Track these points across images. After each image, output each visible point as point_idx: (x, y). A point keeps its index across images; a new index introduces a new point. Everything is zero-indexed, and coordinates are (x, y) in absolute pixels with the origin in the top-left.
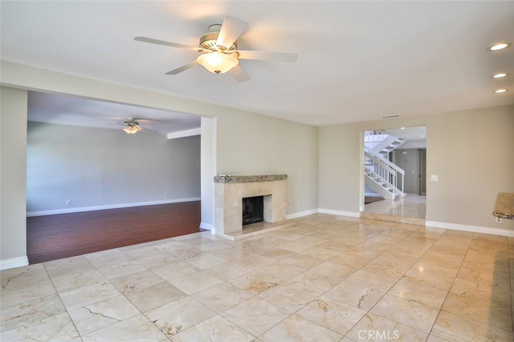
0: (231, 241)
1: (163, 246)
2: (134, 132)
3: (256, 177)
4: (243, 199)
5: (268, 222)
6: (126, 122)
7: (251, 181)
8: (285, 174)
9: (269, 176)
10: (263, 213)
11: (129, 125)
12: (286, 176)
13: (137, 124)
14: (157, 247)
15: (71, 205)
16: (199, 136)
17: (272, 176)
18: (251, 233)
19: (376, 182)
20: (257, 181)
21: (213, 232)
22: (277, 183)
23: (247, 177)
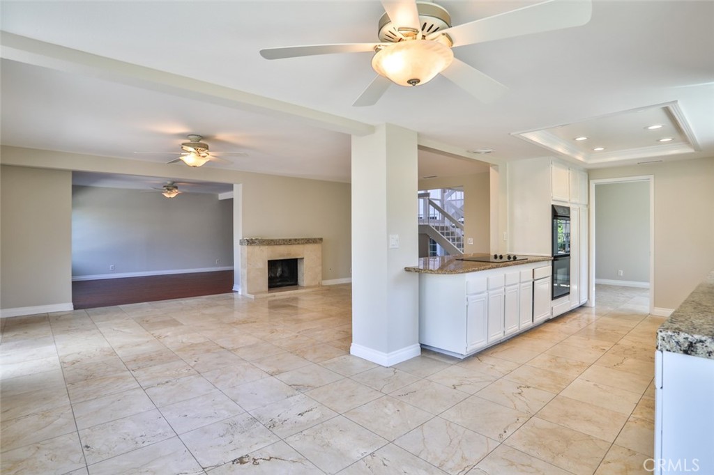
0: (251, 299)
1: (187, 301)
2: (173, 196)
3: (284, 240)
4: (269, 261)
5: (305, 285)
6: (165, 187)
7: (277, 245)
8: (320, 237)
9: (299, 240)
10: (297, 277)
11: (168, 190)
12: (321, 239)
13: (176, 188)
14: (182, 302)
15: (114, 271)
16: (232, 200)
17: (303, 239)
18: (274, 294)
19: (456, 247)
20: (284, 244)
21: (240, 293)
22: (310, 247)
23: (272, 240)
